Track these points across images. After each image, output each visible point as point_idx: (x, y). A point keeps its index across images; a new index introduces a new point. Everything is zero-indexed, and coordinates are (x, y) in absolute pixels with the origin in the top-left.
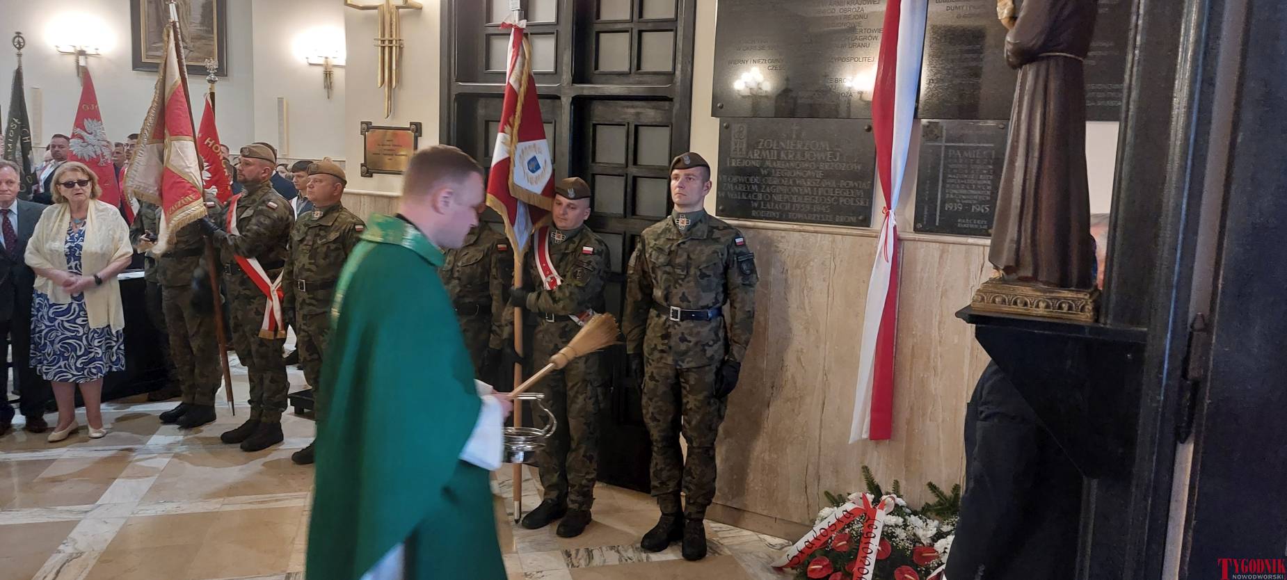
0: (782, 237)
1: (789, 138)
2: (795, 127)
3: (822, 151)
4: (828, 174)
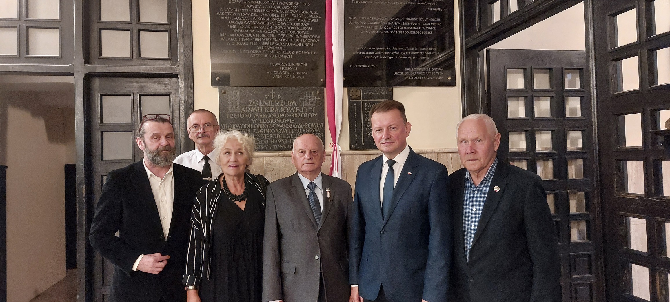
0: (271, 161)
1: (270, 99)
2: (273, 93)
3: (293, 106)
4: (297, 120)
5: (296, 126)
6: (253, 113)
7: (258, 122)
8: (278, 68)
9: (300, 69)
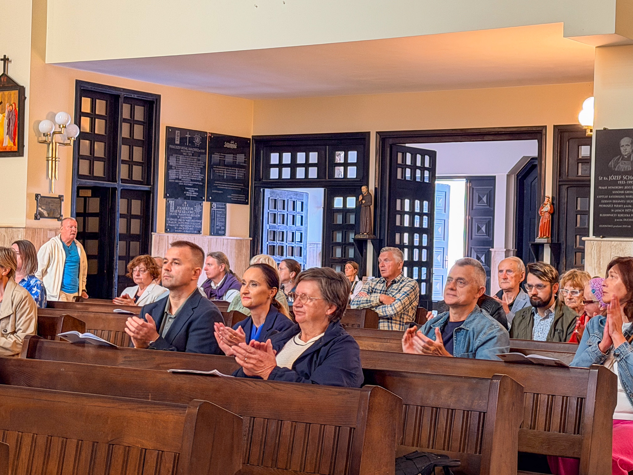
1: (184, 206)
2: (185, 203)
3: (192, 211)
4: (193, 218)
5: (192, 221)
6: (178, 213)
7: (179, 218)
8: (187, 191)
9: (196, 191)
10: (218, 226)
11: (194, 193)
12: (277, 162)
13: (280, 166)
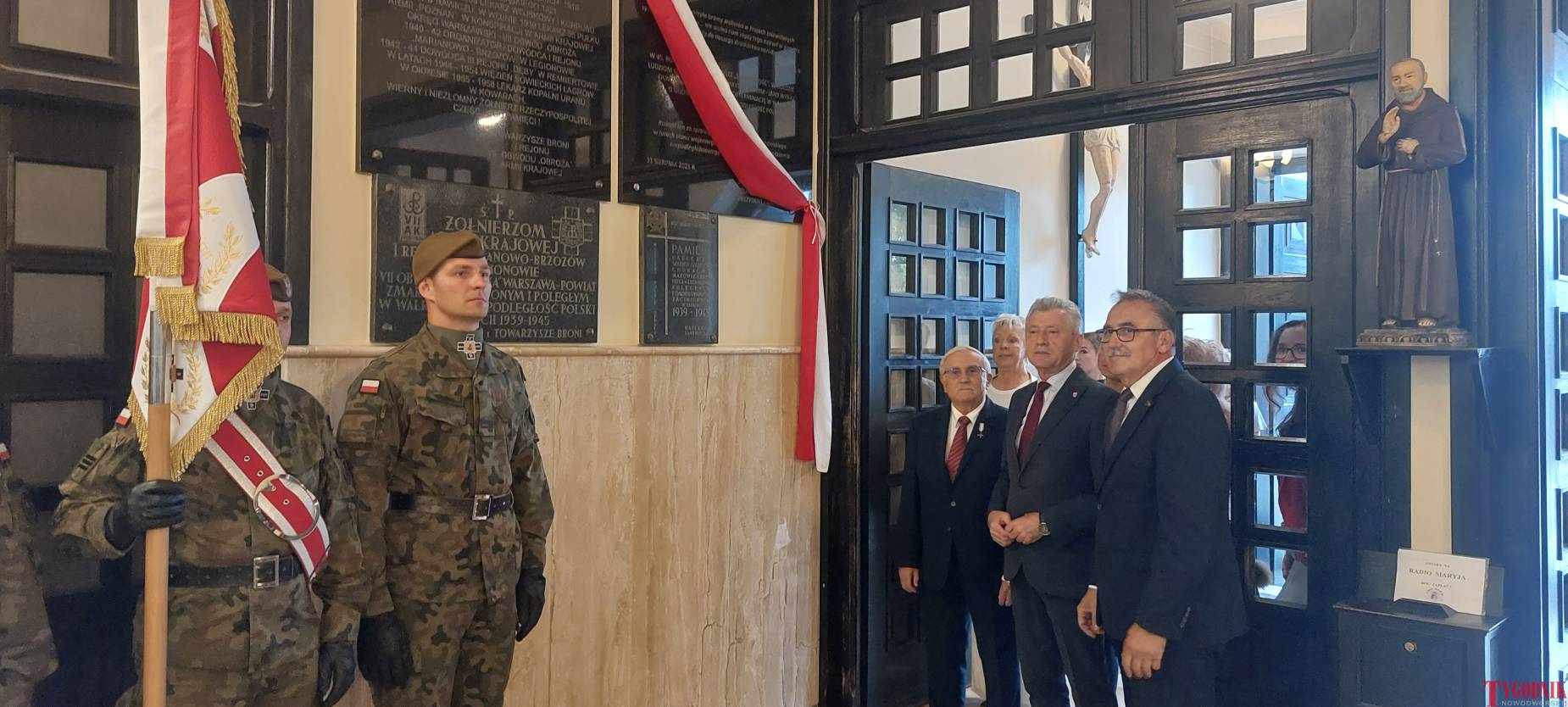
1: (491, 216)
2: (498, 202)
3: (538, 239)
4: (544, 273)
5: (542, 285)
9: (556, 153)
10: (679, 305)
11: (547, 161)
12: (915, 53)
13: (930, 64)
